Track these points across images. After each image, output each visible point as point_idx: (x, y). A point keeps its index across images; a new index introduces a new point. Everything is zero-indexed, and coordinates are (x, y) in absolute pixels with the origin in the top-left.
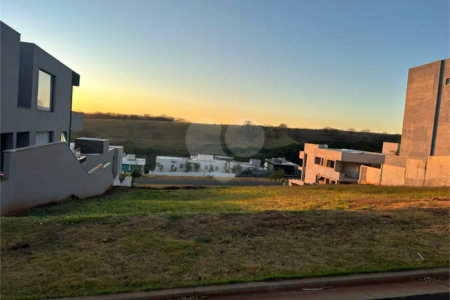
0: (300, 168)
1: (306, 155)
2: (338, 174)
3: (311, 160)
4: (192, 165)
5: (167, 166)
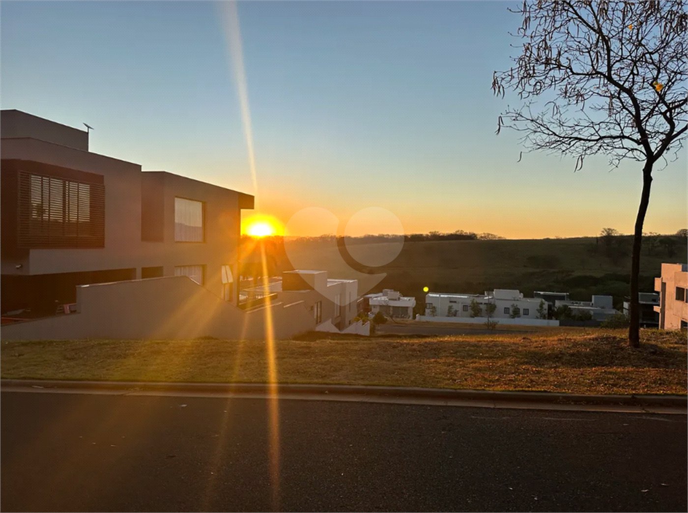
0: (657, 309)
1: (664, 285)
3: (671, 291)
4: (483, 307)
5: (443, 308)
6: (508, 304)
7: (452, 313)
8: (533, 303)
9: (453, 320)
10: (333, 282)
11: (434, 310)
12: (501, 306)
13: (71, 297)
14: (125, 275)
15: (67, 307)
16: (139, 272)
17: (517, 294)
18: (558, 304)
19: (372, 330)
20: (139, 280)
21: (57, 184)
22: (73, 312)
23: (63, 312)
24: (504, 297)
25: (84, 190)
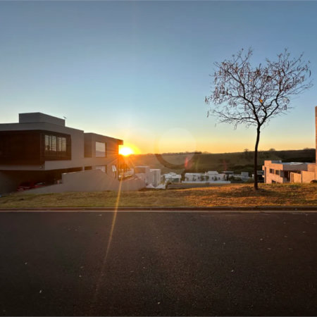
0: (263, 176)
1: (265, 168)
2: (282, 178)
3: (268, 170)
4: (205, 177)
5: (191, 178)
6: (213, 176)
7: (194, 180)
8: (222, 176)
9: (194, 182)
10: (152, 170)
11: (188, 179)
12: (211, 177)
13: (60, 178)
14: (78, 169)
15: (58, 181)
16: (84, 168)
17: (216, 172)
18: (230, 175)
19: (166, 187)
20: (84, 171)
21: (54, 138)
22: (61, 183)
23: (57, 183)
24: (212, 174)
25: (64, 139)
